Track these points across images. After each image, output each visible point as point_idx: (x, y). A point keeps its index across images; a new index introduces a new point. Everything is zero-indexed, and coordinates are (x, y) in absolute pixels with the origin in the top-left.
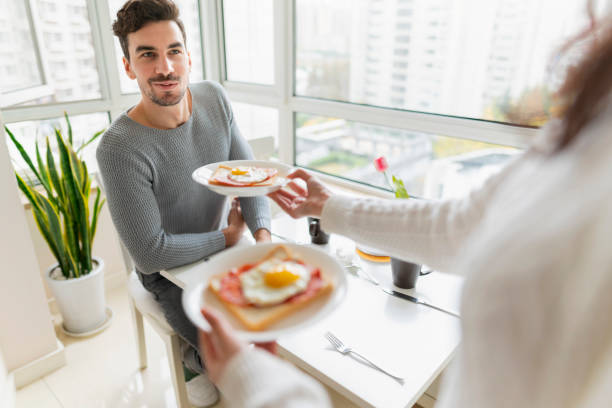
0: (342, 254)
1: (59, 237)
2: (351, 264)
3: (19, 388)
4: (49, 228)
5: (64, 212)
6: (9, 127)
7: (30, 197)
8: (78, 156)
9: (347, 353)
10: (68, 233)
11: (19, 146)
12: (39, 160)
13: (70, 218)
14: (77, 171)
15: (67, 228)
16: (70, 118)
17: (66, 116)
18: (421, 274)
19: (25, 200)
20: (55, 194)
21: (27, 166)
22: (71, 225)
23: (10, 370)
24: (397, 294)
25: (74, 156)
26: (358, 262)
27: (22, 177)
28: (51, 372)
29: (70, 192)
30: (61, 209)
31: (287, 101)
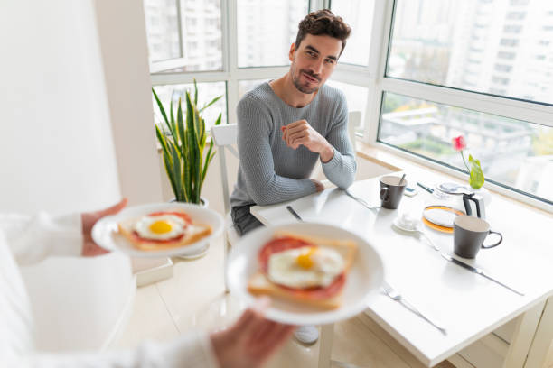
0: (408, 219)
1: (179, 177)
2: (415, 229)
3: (139, 287)
4: (173, 169)
5: (184, 158)
6: (157, 90)
7: (162, 143)
8: (200, 115)
9: (397, 299)
10: (185, 175)
11: (160, 104)
13: (188, 163)
14: (198, 126)
15: (185, 171)
16: (198, 84)
17: (195, 83)
18: (483, 247)
19: (160, 146)
20: (180, 143)
21: (164, 121)
22: (188, 168)
23: (134, 272)
24: (455, 261)
25: (197, 115)
26: (422, 228)
27: (160, 128)
28: (161, 280)
29: (191, 142)
30: (183, 155)
31: (377, 81)
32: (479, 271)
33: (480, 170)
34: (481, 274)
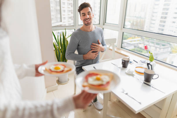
0: (130, 70)
1: (60, 58)
2: (132, 73)
3: (47, 92)
4: (58, 56)
5: (62, 52)
6: (53, 31)
7: (55, 48)
8: (67, 39)
9: (127, 94)
10: (62, 58)
11: (54, 36)
12: (58, 39)
13: (63, 54)
14: (66, 43)
15: (62, 56)
16: (66, 30)
17: (65, 29)
18: (153, 79)
19: (54, 49)
20: (60, 48)
21: (55, 41)
22: (63, 56)
23: (46, 88)
24: (144, 83)
25: (66, 39)
26: (134, 73)
27: (54, 43)
28: (54, 90)
29: (64, 48)
30: (61, 52)
31: (121, 29)
32: (152, 86)
33: (152, 56)
34: (152, 87)
